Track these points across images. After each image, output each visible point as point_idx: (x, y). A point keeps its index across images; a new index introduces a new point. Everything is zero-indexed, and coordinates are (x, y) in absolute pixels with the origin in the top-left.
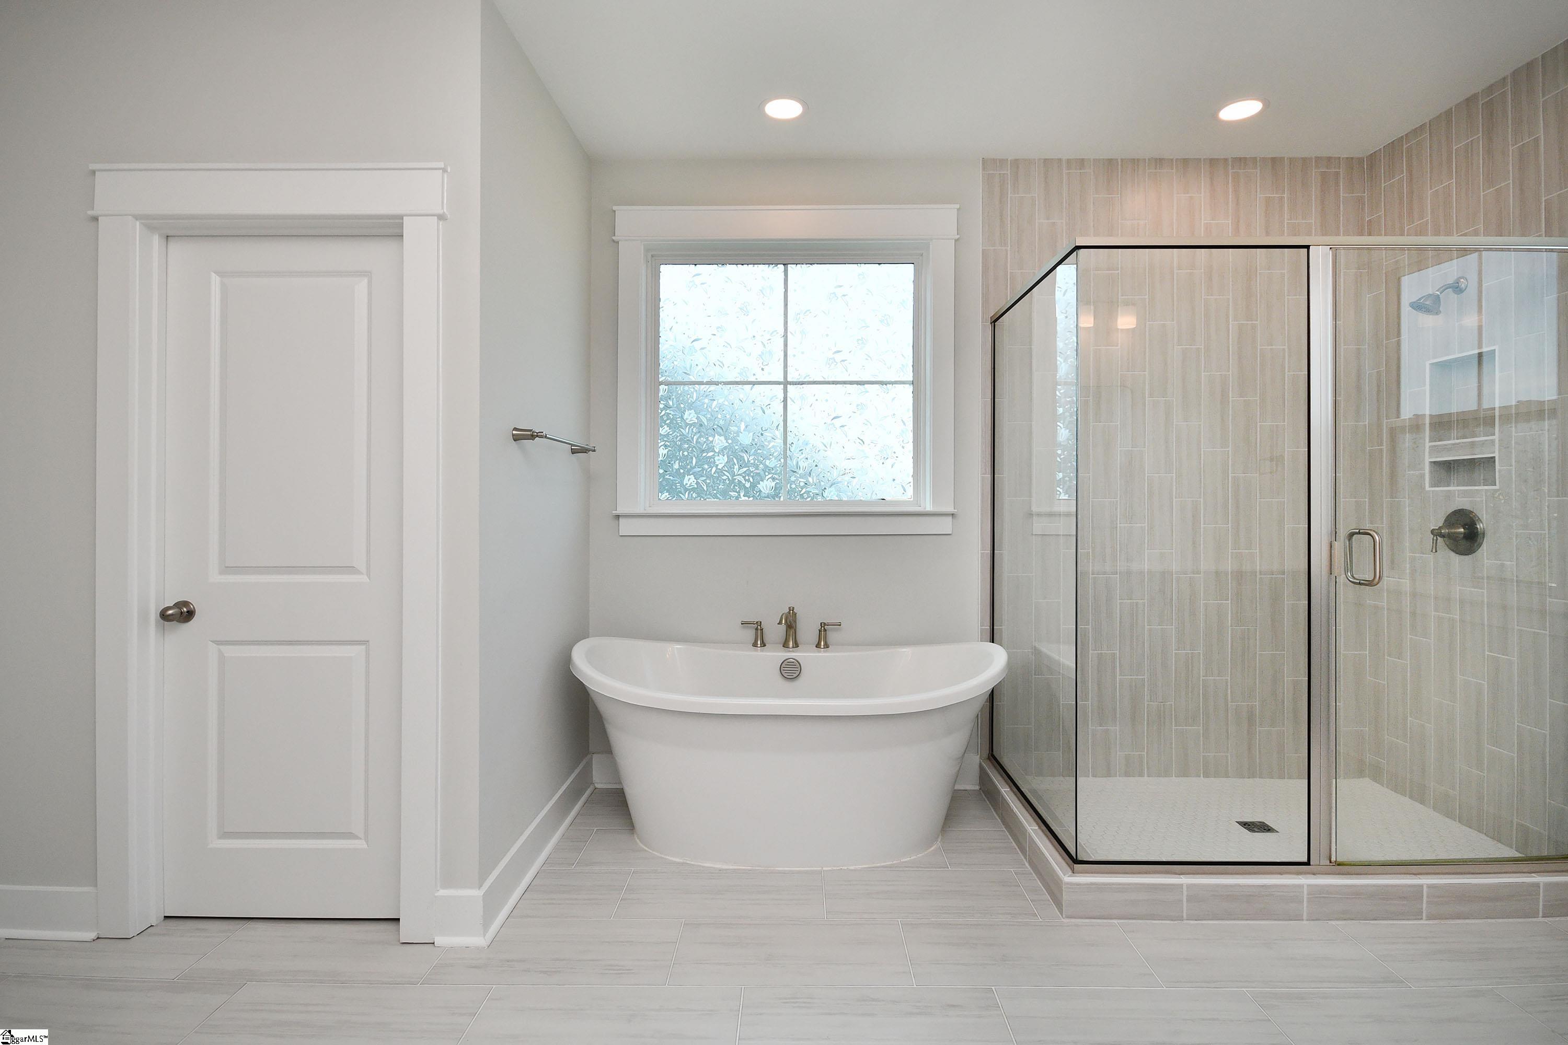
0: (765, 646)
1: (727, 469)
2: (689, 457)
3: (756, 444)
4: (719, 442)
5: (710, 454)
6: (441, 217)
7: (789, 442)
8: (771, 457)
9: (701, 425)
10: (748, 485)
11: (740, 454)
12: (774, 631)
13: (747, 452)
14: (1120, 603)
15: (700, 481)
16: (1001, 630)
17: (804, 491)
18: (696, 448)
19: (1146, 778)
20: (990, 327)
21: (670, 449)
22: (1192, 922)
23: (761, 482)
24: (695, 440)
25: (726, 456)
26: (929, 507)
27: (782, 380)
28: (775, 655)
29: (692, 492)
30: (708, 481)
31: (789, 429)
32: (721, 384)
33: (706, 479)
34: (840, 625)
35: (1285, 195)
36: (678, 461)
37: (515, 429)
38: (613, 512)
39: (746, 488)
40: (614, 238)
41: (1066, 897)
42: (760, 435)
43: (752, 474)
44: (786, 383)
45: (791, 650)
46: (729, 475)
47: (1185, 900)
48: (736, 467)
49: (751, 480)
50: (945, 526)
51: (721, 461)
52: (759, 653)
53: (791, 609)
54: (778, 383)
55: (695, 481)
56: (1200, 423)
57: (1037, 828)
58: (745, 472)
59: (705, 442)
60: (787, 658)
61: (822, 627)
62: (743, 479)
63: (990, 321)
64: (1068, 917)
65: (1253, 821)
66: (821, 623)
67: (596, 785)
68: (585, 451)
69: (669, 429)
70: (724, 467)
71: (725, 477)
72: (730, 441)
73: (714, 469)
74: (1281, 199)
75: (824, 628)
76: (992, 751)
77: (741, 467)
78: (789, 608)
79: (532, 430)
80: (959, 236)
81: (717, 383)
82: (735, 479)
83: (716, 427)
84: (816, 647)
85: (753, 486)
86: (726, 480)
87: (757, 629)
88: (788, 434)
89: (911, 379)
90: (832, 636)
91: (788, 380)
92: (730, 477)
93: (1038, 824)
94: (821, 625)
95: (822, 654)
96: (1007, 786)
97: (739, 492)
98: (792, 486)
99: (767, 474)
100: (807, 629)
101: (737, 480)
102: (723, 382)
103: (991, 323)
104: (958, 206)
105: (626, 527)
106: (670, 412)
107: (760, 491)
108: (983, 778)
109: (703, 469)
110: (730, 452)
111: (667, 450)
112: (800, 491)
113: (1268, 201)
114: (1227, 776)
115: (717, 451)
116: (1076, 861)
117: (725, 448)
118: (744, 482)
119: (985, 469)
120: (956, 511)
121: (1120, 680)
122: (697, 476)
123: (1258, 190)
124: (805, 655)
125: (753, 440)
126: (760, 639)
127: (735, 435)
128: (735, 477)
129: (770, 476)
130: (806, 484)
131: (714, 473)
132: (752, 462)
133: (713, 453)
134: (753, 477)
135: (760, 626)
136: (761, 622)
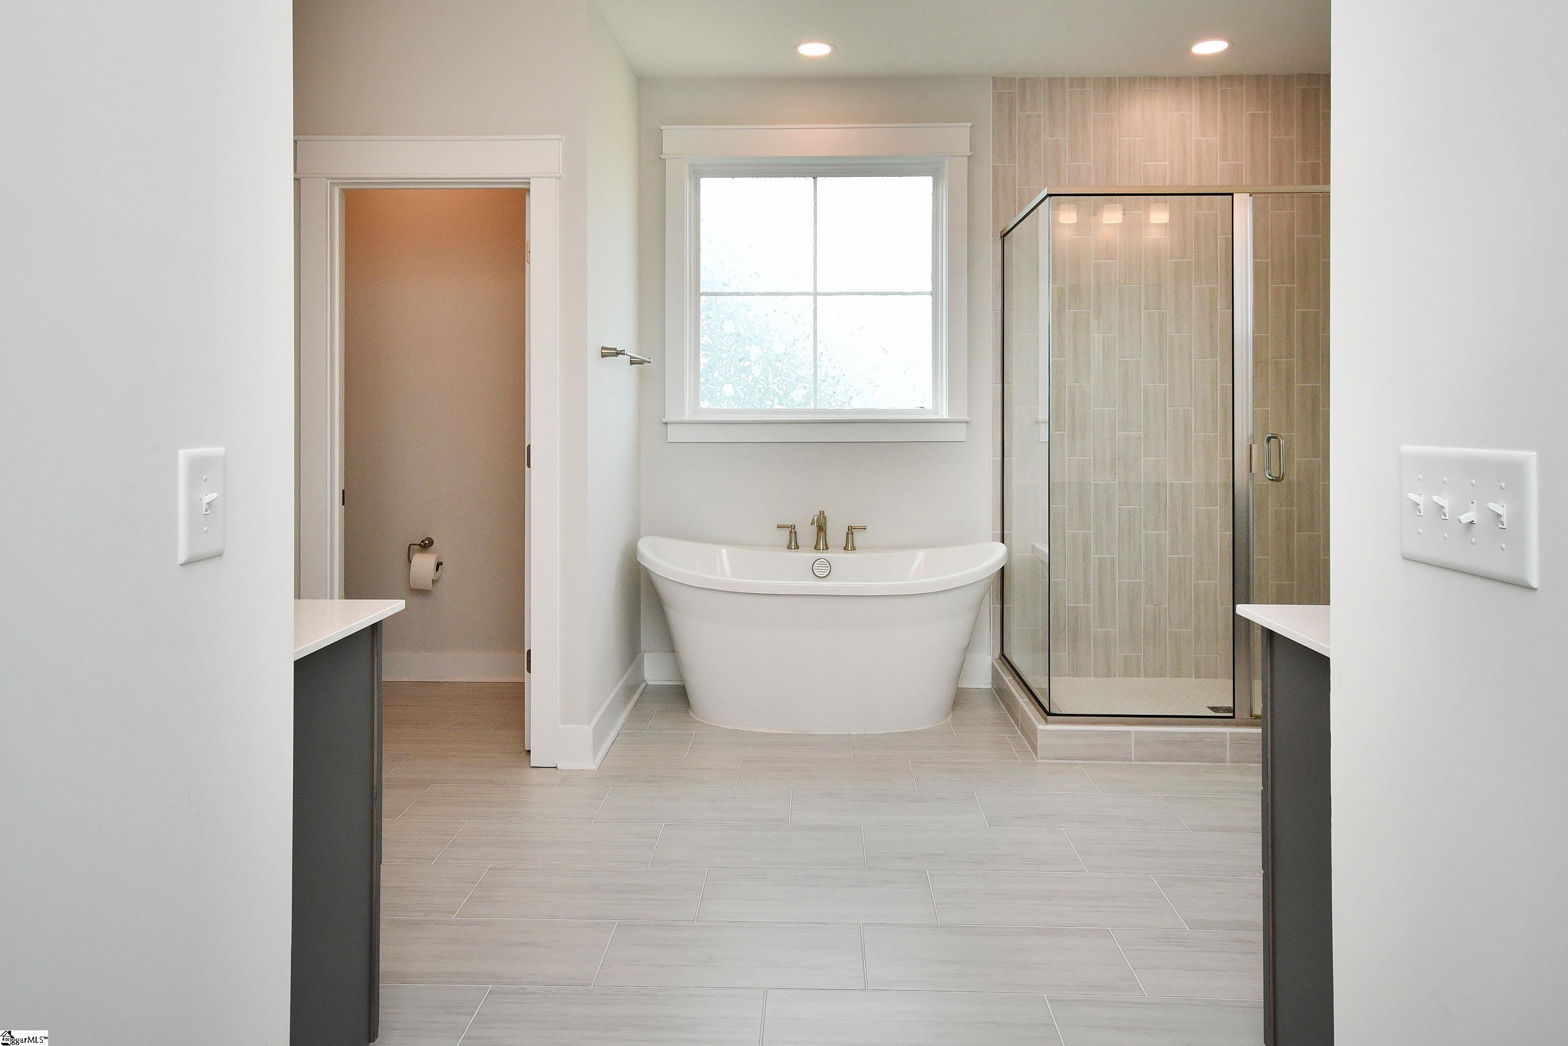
0: (798, 548)
1: (762, 378)
2: (728, 366)
3: (788, 354)
4: (755, 352)
5: (747, 363)
6: (559, 178)
7: (819, 351)
8: (802, 366)
9: (739, 335)
10: (781, 393)
11: (775, 363)
12: (807, 534)
13: (780, 361)
14: (1119, 509)
15: (738, 390)
16: (1011, 534)
17: (832, 399)
18: (734, 358)
19: (1143, 678)
20: (1000, 242)
21: (711, 358)
22: (1138, 763)
23: (793, 391)
24: (733, 350)
25: (761, 365)
26: (945, 415)
27: (811, 290)
28: (806, 556)
29: (731, 401)
30: (745, 390)
31: (818, 339)
32: (756, 295)
33: (743, 388)
34: (865, 529)
35: (1270, 112)
36: (718, 370)
37: (603, 348)
38: (663, 420)
39: (779, 397)
40: (661, 156)
41: (1040, 741)
42: (792, 344)
43: (785, 383)
44: (816, 294)
45: (821, 551)
46: (764, 384)
47: (1133, 744)
48: (771, 376)
49: (785, 389)
50: (959, 433)
51: (757, 370)
52: (793, 554)
53: (822, 513)
54: (809, 294)
55: (734, 389)
56: (1191, 334)
57: (1028, 700)
58: (779, 380)
59: (742, 352)
60: (819, 558)
61: (849, 530)
62: (777, 387)
63: (1000, 236)
64: (1042, 758)
65: (1222, 706)
66: (848, 527)
67: (648, 682)
68: (641, 362)
69: (710, 339)
70: (760, 376)
71: (760, 386)
72: (765, 351)
73: (751, 378)
74: (1266, 115)
75: (851, 530)
76: (1003, 651)
77: (775, 376)
78: (820, 512)
79: (616, 349)
80: (971, 154)
81: (753, 294)
82: (770, 388)
83: (752, 336)
84: (844, 549)
85: (787, 394)
86: (761, 389)
87: (791, 532)
88: (818, 343)
89: (931, 290)
90: (858, 537)
91: (818, 291)
92: (765, 387)
93: (1029, 697)
94: (848, 528)
95: (849, 555)
96: (1011, 676)
97: (773, 401)
98: (821, 395)
99: (798, 382)
100: (835, 533)
101: (771, 389)
102: (759, 293)
103: (1001, 238)
104: (970, 124)
105: (674, 434)
106: (710, 322)
107: (793, 400)
108: (996, 676)
109: (741, 378)
110: (765, 361)
111: (708, 359)
112: (829, 400)
113: (1253, 117)
114: (1216, 677)
115: (753, 360)
116: (1049, 714)
117: (761, 357)
118: (777, 390)
119: (996, 380)
120: (969, 418)
121: (1119, 583)
122: (735, 386)
123: (1244, 106)
124: (836, 556)
125: (786, 349)
126: (793, 544)
127: (769, 345)
128: (770, 386)
129: (802, 384)
130: (834, 393)
131: (751, 382)
132: (785, 371)
133: (750, 362)
134: (786, 385)
135: (794, 529)
136: (794, 526)
